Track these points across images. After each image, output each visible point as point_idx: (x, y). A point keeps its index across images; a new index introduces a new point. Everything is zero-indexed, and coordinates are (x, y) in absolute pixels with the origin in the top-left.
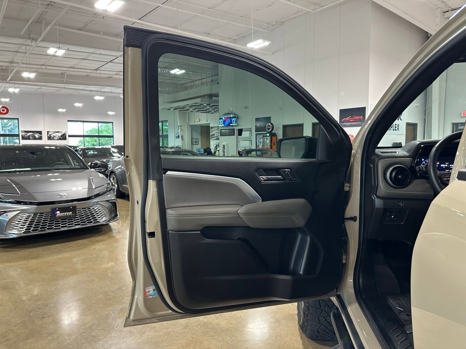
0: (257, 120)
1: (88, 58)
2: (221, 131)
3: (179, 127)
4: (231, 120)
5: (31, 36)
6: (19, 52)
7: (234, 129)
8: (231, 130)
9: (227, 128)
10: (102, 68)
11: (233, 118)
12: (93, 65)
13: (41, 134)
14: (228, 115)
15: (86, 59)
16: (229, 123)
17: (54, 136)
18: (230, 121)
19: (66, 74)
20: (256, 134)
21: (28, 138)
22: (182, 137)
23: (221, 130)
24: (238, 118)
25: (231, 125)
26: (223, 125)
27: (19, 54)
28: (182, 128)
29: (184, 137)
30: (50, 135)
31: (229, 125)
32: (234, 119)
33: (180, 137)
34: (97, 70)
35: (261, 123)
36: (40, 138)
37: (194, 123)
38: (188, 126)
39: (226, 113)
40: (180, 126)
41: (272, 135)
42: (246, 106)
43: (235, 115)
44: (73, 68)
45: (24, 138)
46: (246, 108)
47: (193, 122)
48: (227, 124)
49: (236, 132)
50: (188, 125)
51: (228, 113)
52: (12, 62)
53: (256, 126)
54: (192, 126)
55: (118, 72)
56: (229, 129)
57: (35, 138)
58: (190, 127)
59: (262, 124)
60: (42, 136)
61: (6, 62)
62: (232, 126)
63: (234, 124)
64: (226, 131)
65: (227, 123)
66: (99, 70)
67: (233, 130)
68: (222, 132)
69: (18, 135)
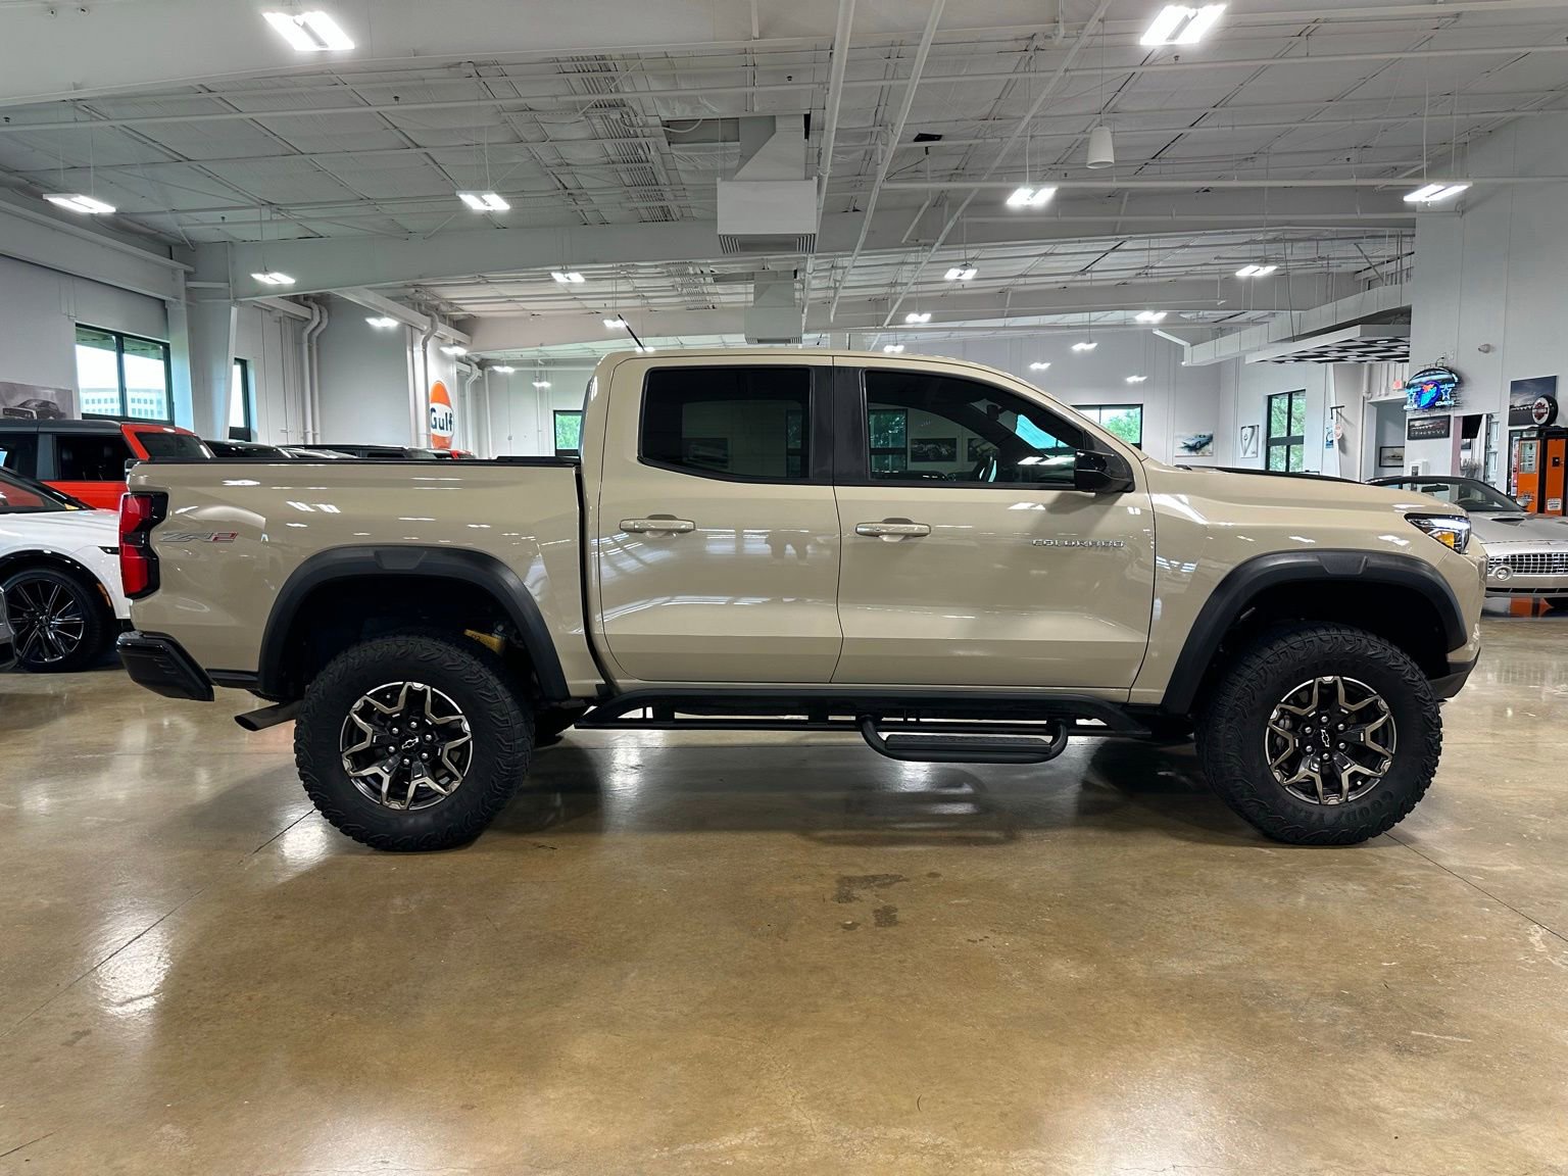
0: (1516, 386)
1: (1056, 252)
2: (1412, 423)
3: (1334, 410)
4: (1439, 390)
5: (920, 241)
6: (907, 263)
7: (1449, 416)
8: (1438, 421)
9: (1426, 416)
10: (1096, 267)
11: (1444, 381)
12: (1070, 264)
13: (955, 447)
14: (1430, 375)
15: (1051, 254)
16: (1432, 399)
17: (984, 451)
18: (1437, 392)
19: (1010, 293)
20: (1510, 431)
21: (924, 458)
22: (1342, 442)
23: (1410, 420)
24: (1460, 382)
25: (1438, 404)
26: (1415, 406)
27: (905, 267)
28: (1344, 411)
29: (1349, 445)
30: (975, 449)
31: (1431, 406)
32: (1446, 386)
33: (1336, 444)
34: (1083, 271)
35: (1527, 397)
36: (952, 457)
37: (1387, 395)
38: (1366, 404)
39: (1427, 368)
40: (1336, 408)
41: (1547, 434)
42: (1488, 345)
43: (1451, 372)
44: (1025, 276)
45: (916, 458)
46: (1487, 352)
47: (1383, 392)
48: (1427, 402)
49: (1455, 428)
50: (1366, 401)
51: (1434, 366)
52: (893, 284)
53: (1511, 407)
54: (1378, 405)
55: (1142, 268)
56: (1434, 418)
57: (939, 458)
58: (1375, 409)
59: (1529, 400)
60: (955, 453)
61: (882, 286)
62: (1442, 407)
63: (1445, 403)
64: (1426, 423)
65: (1426, 399)
66: (1088, 271)
67: (1446, 419)
68: (1414, 426)
69: (905, 451)
